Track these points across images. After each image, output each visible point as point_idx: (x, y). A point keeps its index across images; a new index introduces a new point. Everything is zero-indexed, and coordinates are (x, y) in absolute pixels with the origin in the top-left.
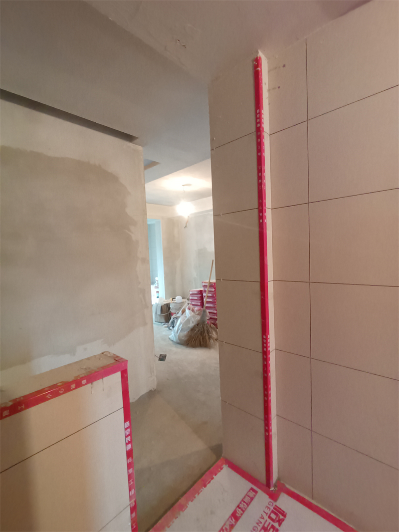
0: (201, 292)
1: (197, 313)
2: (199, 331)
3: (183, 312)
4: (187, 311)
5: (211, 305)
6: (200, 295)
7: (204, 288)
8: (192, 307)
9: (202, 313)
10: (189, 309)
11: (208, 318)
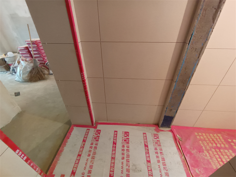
0: (27, 48)
1: (30, 62)
2: (35, 72)
3: (19, 63)
4: (22, 62)
5: (38, 56)
6: (27, 50)
7: (28, 45)
8: (24, 58)
9: (33, 61)
10: (23, 60)
11: (39, 64)
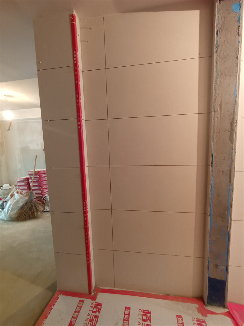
0: (27, 179)
1: (25, 195)
2: (28, 207)
3: (12, 195)
4: (16, 195)
5: (37, 188)
6: (27, 182)
7: (30, 176)
8: (20, 191)
9: (30, 194)
10: (18, 193)
11: (35, 197)
